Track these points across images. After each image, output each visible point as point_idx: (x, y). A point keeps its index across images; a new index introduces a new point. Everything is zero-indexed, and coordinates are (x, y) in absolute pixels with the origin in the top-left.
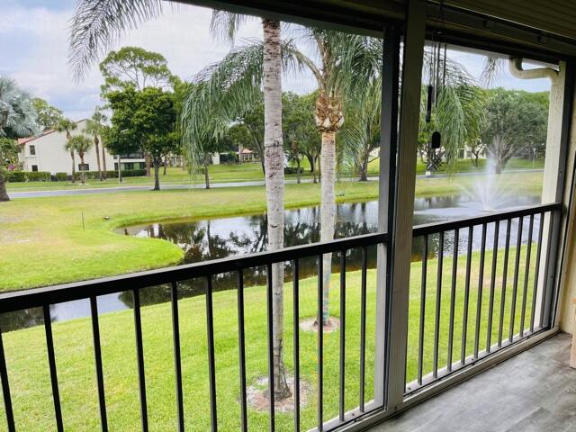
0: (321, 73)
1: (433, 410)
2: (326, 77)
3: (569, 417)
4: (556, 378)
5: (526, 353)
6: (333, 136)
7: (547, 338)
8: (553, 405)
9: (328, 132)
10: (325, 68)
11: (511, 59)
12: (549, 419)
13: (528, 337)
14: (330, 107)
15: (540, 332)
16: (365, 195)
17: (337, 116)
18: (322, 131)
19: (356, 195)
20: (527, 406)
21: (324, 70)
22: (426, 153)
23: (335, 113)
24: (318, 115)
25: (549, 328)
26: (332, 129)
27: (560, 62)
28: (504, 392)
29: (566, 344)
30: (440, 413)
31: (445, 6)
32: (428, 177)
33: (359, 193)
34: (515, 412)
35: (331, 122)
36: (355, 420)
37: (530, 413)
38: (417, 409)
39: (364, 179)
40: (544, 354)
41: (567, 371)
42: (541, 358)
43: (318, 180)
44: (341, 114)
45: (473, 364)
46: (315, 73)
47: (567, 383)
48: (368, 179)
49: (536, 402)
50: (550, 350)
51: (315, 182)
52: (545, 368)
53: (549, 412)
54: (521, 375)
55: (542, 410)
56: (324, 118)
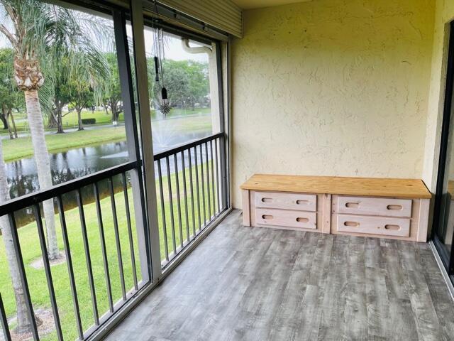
0: (14, 37)
1: (180, 272)
2: (20, 41)
3: (252, 251)
4: (239, 233)
5: (220, 225)
6: (36, 94)
7: (227, 214)
8: (242, 247)
9: (30, 90)
10: (17, 32)
11: (183, 39)
12: (242, 255)
13: (218, 216)
14: (28, 68)
15: (223, 212)
16: (65, 145)
17: (37, 76)
18: (24, 90)
19: (56, 146)
20: (230, 253)
21: (17, 35)
22: (109, 107)
23: (35, 73)
24: (17, 75)
25: (227, 209)
26: (34, 88)
27: (213, 43)
28: (216, 249)
29: (239, 214)
30: (185, 273)
31: (158, 4)
32: (115, 126)
33: (57, 144)
34: (225, 258)
35: (32, 81)
36: (134, 297)
37: (232, 256)
38: (171, 275)
39: (60, 131)
40: (229, 223)
41: (242, 229)
42: (228, 225)
43: (14, 136)
44: (40, 74)
45: (194, 240)
46: (9, 37)
47: (245, 235)
48: (64, 131)
49: (233, 249)
50: (231, 220)
51: (12, 138)
52: (232, 230)
53: (241, 252)
54: (221, 237)
55: (237, 252)
56: (24, 78)
